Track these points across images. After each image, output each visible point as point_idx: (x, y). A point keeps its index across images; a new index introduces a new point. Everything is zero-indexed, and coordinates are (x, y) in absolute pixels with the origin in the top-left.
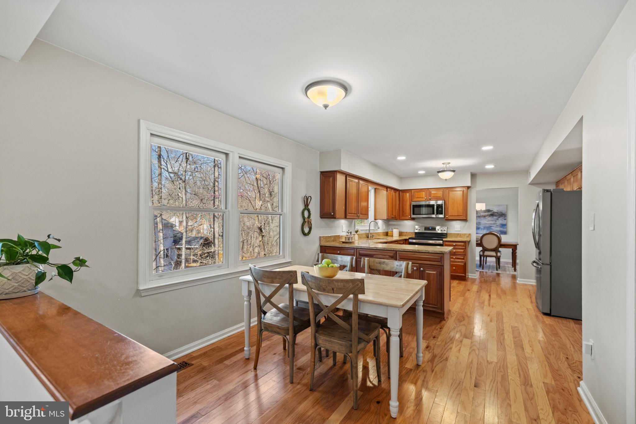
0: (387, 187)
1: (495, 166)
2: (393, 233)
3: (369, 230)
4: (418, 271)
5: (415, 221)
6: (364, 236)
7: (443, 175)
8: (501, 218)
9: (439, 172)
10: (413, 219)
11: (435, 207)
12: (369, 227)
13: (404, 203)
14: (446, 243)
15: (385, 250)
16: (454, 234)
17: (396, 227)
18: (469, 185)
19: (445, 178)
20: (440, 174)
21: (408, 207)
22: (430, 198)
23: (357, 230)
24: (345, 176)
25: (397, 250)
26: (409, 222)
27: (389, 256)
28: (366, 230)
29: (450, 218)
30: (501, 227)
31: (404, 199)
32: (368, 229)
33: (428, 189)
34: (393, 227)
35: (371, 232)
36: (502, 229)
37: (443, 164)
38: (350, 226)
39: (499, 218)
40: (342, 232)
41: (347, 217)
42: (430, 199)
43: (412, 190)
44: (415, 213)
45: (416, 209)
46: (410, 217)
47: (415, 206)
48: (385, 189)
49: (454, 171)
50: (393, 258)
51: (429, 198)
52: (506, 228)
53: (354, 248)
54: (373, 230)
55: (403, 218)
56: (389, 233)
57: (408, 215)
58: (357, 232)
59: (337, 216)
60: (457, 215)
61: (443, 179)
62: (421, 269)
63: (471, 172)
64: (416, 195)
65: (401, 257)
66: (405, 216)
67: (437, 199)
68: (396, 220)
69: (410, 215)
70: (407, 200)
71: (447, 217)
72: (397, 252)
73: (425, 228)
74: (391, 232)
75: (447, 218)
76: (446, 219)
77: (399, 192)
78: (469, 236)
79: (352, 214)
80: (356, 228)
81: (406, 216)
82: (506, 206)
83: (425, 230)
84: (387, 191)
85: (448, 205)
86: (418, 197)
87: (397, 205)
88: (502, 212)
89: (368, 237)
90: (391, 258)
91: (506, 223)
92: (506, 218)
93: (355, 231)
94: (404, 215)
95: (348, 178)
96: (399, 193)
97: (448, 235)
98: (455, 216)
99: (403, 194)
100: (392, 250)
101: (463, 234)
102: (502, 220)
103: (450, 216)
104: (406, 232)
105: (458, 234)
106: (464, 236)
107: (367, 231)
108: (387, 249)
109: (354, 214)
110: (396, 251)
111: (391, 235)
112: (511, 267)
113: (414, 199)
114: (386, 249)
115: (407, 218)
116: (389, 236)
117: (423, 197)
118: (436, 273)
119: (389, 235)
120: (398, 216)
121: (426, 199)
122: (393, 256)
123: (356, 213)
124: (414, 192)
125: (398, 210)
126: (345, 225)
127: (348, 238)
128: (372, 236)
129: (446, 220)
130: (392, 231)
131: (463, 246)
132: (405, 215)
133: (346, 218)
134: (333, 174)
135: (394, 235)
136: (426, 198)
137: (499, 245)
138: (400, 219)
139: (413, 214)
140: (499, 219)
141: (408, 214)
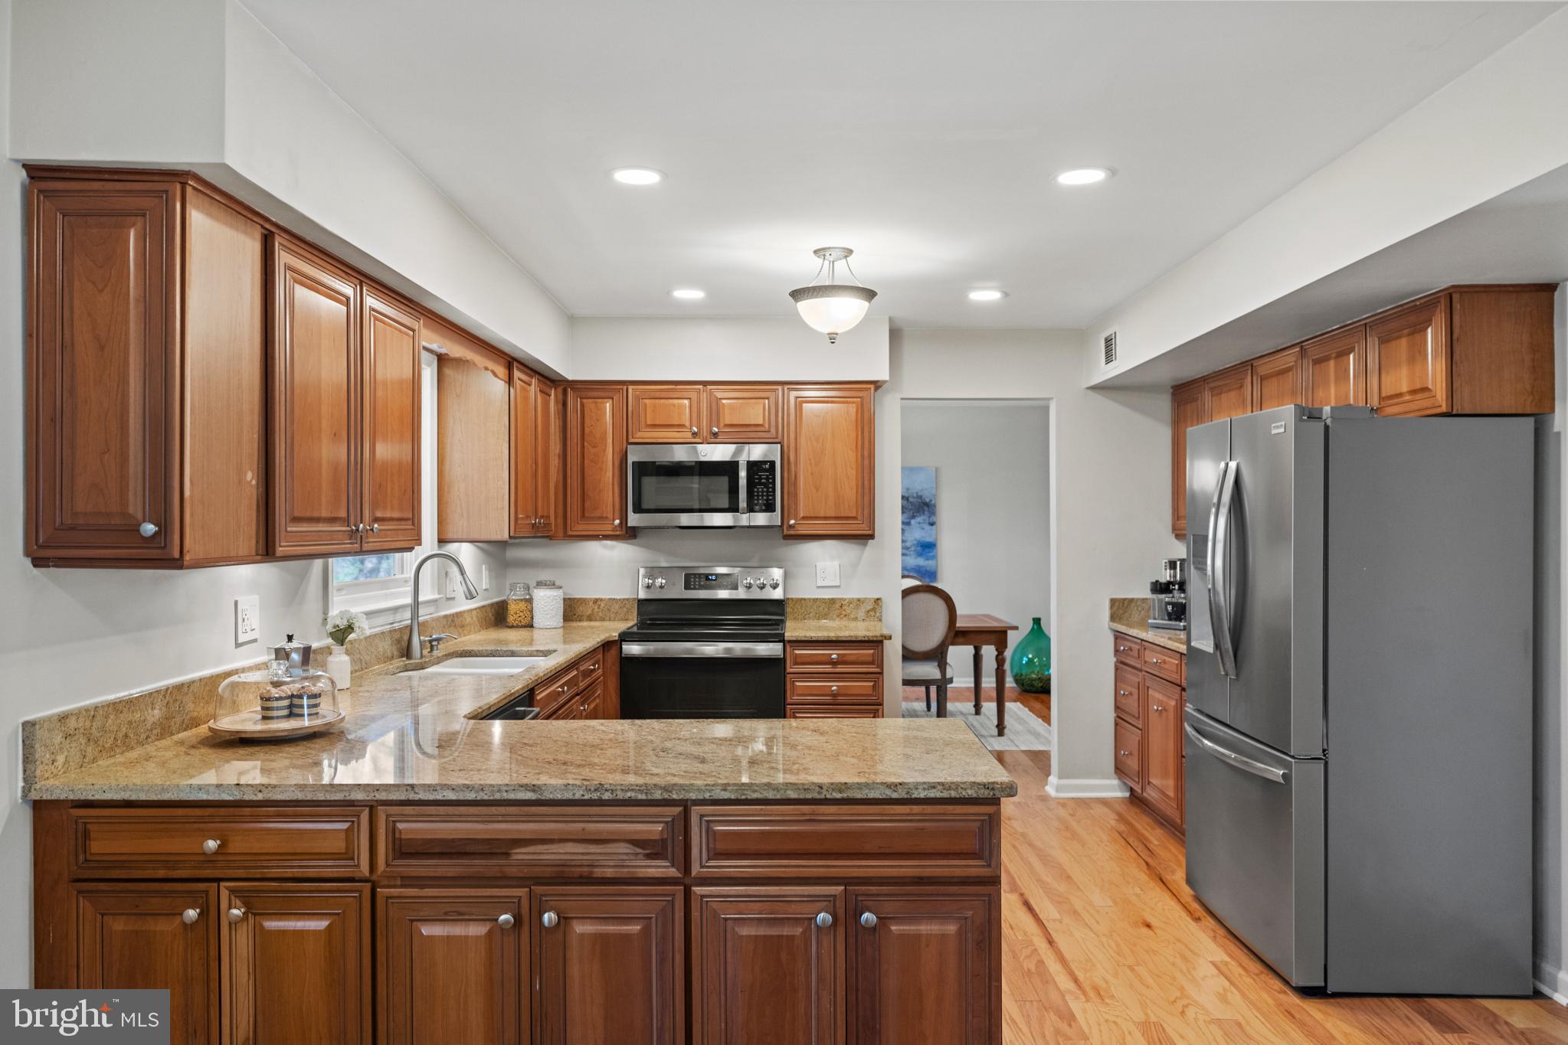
0: (512, 362)
1: (1006, 294)
2: (531, 611)
3: (416, 605)
4: (841, 930)
5: (639, 545)
6: (386, 646)
7: (820, 313)
8: (919, 519)
9: (797, 294)
10: (630, 534)
11: (743, 474)
12: (410, 588)
13: (590, 451)
14: (797, 652)
15: (601, 803)
16: (815, 600)
17: (545, 575)
18: (882, 374)
19: (826, 329)
20: (804, 307)
21: (608, 473)
22: (715, 429)
23: (343, 624)
24: (258, 236)
25: (693, 796)
26: (606, 547)
27: (635, 843)
28: (395, 609)
29: (803, 530)
30: (920, 555)
31: (587, 430)
32: (409, 600)
33: (705, 383)
34: (531, 576)
35: (425, 614)
36: (921, 562)
37: (816, 252)
38: (293, 595)
39: (913, 517)
40: (238, 645)
41: (280, 551)
42: (715, 435)
43: (631, 388)
44: (645, 506)
45: (649, 483)
46: (617, 522)
47: (644, 469)
48: (501, 371)
49: (870, 294)
50: (665, 858)
51: (711, 432)
52: (934, 557)
53: (351, 803)
54: (435, 601)
55: (581, 528)
56: (512, 608)
57: (610, 516)
58: (341, 635)
59: (194, 546)
60: (833, 515)
61: (821, 334)
62: (867, 916)
63: (891, 320)
64: (651, 409)
65: (721, 846)
66: (592, 518)
67: (744, 434)
68: (550, 538)
69: (617, 514)
70: (604, 438)
71: (792, 522)
72: (695, 811)
73: (688, 577)
74: (522, 606)
75: (791, 527)
76: (785, 532)
77: (560, 390)
78: (874, 609)
79: (317, 520)
80: (334, 612)
81: (601, 518)
82: (934, 469)
83: (687, 587)
84: (510, 381)
85: (796, 464)
86: (657, 422)
87: (555, 462)
88: (920, 497)
89: (407, 653)
90: (649, 856)
91: (936, 539)
92: (933, 519)
93: (330, 628)
94: (586, 514)
95: (283, 258)
96: (560, 396)
97: (788, 610)
98: (826, 518)
99: (582, 405)
100: (658, 795)
101: (851, 601)
102: (923, 529)
103: (804, 518)
104: (596, 601)
105: (833, 601)
106: (858, 607)
107: (398, 617)
108: (621, 796)
109: (333, 520)
110: (686, 805)
111: (524, 622)
112: (971, 714)
113: (639, 434)
114: (607, 796)
115: (607, 529)
116: (512, 627)
117: (682, 426)
118: (960, 929)
119: (511, 619)
120: (556, 518)
121: (695, 434)
122: (664, 841)
123: (343, 514)
124: (637, 399)
125: (556, 487)
126: (255, 599)
127: (286, 703)
128: (430, 642)
129: (787, 537)
130: (530, 601)
131: (872, 663)
132: (598, 514)
133: (267, 551)
134: (158, 194)
135: (537, 622)
136: (695, 429)
137: (952, 634)
138: (570, 533)
139: (638, 509)
140: (913, 522)
141: (610, 508)
